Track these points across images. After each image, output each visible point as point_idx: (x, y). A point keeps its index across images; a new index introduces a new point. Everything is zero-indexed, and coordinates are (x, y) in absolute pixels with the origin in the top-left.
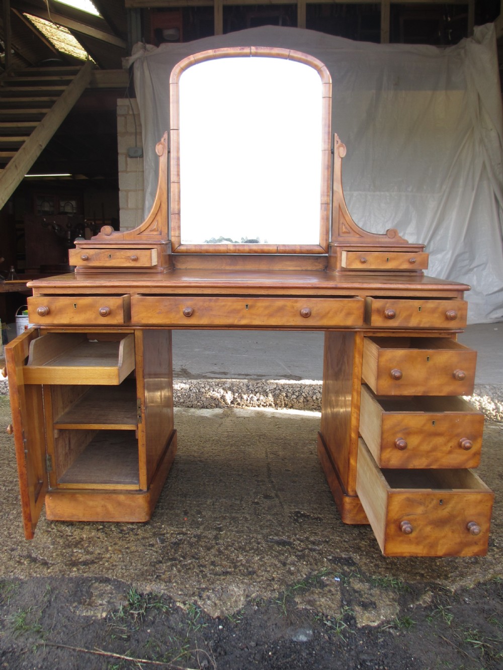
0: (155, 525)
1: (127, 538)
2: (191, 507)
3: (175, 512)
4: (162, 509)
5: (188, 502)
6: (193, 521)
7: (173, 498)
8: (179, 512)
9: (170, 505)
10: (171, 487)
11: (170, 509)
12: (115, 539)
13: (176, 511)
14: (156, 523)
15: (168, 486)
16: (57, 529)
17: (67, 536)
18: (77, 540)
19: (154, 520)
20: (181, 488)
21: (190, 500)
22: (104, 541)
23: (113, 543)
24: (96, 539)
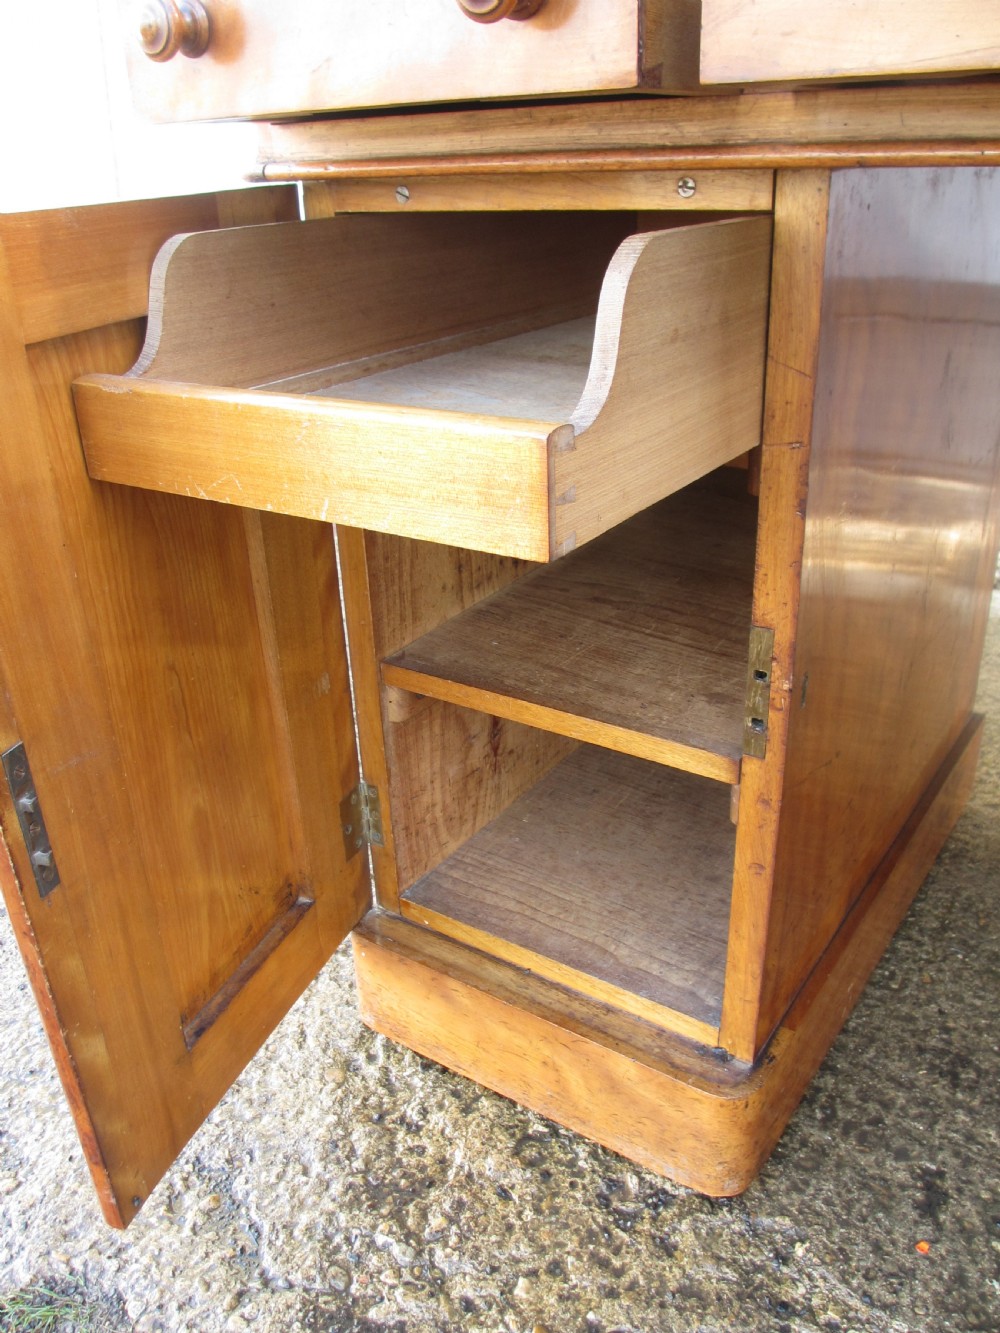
0: (766, 1221)
1: (617, 1252)
2: (967, 1162)
3: (880, 1164)
4: (826, 1124)
5: (961, 1116)
6: (960, 1278)
7: (896, 1066)
8: (902, 1176)
9: (873, 1108)
10: (904, 985)
11: (862, 1138)
12: (564, 1236)
13: (889, 1163)
14: (770, 1215)
15: (892, 976)
16: (386, 1070)
17: (402, 1120)
18: (423, 1169)
19: (771, 1184)
20: (946, 1006)
21: (970, 1111)
22: (518, 1223)
23: (549, 1258)
24: (490, 1196)
